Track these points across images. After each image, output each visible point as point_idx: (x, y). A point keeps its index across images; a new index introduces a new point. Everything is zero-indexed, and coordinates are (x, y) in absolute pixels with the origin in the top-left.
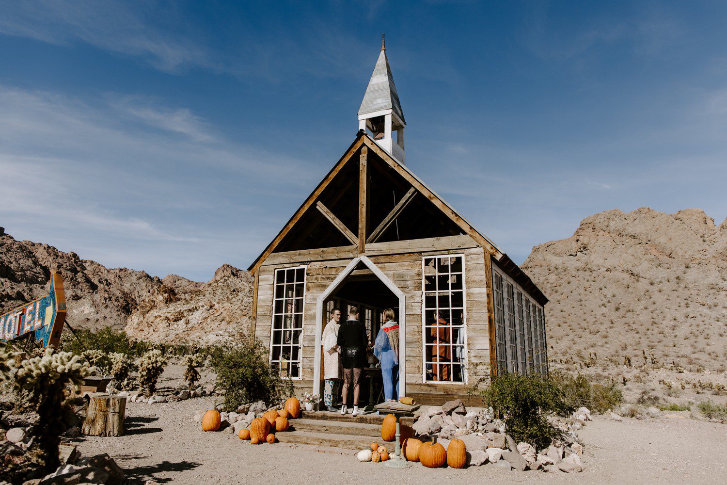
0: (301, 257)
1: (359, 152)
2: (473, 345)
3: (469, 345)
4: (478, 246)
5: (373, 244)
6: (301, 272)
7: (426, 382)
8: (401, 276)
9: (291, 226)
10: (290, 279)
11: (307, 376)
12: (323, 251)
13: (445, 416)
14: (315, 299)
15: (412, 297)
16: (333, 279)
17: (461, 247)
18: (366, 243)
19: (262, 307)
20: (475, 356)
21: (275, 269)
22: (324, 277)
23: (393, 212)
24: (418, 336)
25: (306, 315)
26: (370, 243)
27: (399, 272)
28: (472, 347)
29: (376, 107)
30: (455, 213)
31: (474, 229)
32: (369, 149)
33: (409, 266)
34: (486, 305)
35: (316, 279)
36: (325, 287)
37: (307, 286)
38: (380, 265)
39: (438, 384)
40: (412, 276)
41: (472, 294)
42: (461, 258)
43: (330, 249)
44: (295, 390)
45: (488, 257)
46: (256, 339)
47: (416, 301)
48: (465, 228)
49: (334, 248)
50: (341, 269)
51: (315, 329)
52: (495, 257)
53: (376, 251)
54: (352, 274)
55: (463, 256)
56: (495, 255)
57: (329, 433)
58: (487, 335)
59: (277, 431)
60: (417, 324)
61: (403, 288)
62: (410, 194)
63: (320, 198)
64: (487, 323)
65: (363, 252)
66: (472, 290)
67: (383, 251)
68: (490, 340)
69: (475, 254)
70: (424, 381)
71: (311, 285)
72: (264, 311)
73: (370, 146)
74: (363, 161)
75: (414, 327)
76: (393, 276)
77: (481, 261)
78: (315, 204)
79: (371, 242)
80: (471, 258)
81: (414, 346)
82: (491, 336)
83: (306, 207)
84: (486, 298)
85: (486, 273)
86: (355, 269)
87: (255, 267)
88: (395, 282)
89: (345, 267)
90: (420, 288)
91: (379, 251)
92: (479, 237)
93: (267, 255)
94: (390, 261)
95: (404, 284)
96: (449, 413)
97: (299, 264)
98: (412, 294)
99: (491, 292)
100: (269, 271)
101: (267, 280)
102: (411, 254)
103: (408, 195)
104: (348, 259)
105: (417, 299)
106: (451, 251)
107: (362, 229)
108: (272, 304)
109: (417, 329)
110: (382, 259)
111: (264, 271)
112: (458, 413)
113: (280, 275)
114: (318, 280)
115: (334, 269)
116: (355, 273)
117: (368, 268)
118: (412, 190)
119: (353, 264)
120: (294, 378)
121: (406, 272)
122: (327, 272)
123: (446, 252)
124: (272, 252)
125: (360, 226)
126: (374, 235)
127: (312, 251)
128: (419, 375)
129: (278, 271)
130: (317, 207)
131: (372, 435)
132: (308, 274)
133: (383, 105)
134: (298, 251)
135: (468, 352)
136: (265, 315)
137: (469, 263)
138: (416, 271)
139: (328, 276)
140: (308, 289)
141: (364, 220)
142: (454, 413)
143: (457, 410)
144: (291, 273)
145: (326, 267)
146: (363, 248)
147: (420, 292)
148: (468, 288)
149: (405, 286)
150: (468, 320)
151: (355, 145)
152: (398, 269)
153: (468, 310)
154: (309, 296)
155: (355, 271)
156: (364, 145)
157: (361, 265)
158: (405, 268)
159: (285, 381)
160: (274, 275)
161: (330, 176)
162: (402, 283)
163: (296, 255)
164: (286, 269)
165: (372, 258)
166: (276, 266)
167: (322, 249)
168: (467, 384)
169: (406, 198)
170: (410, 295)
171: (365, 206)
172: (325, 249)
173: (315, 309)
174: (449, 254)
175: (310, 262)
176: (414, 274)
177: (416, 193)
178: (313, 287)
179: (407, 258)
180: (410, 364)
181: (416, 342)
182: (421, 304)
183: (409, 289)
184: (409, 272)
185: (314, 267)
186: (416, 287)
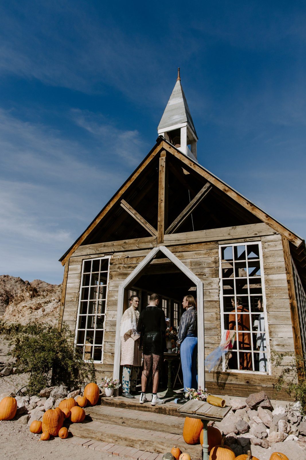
0: (106, 248)
1: (158, 155)
2: (275, 332)
3: (270, 332)
4: (275, 233)
5: (171, 235)
6: (105, 262)
7: (226, 371)
8: (198, 264)
9: (98, 221)
10: (96, 269)
11: (108, 360)
12: (125, 243)
13: (250, 411)
14: (117, 287)
15: (209, 284)
16: (134, 268)
17: (258, 235)
18: (164, 234)
19: (70, 294)
20: (278, 345)
21: (83, 260)
22: (125, 266)
23: (190, 206)
24: (216, 323)
25: (109, 301)
26: (168, 234)
27: (196, 260)
28: (273, 334)
29: (173, 121)
30: (250, 203)
31: (270, 217)
32: (168, 153)
33: (205, 254)
34: (287, 291)
35: (119, 268)
36: (126, 275)
37: (110, 274)
38: (178, 254)
39: (239, 374)
40: (209, 264)
41: (271, 280)
42: (257, 245)
43: (132, 241)
45: (287, 243)
46: (63, 323)
47: (213, 287)
48: (262, 216)
49: (135, 239)
50: (141, 258)
51: (116, 315)
52: (294, 243)
53: (174, 241)
54: (152, 263)
55: (260, 244)
56: (294, 242)
57: (125, 426)
58: (290, 322)
59: (72, 423)
60: (215, 310)
61: (200, 275)
62: (206, 189)
63: (124, 197)
64: (289, 310)
65: (162, 242)
66: (271, 277)
67: (181, 241)
68: (294, 328)
69: (272, 241)
70: (225, 369)
71: (114, 273)
72: (71, 298)
73: (168, 150)
74: (162, 162)
75: (212, 312)
76: (190, 264)
77: (279, 248)
78: (119, 202)
79: (170, 233)
80: (269, 245)
81: (213, 332)
82: (294, 324)
83: (112, 205)
84: (286, 285)
85: (285, 259)
86: (155, 258)
87: (65, 259)
88: (192, 270)
89: (145, 256)
90: (217, 275)
91: (177, 241)
92: (276, 225)
93: (76, 248)
94: (187, 250)
95: (201, 271)
96: (255, 408)
97: (103, 255)
98: (209, 281)
99: (292, 278)
100: (77, 261)
101: (75, 269)
102: (208, 243)
103: (203, 190)
104: (148, 249)
105: (215, 286)
106: (247, 239)
107: (161, 221)
108: (79, 292)
109: (215, 316)
110: (180, 249)
111: (73, 261)
112: (264, 408)
113: (87, 265)
114: (120, 269)
115: (135, 259)
116: (154, 261)
117: (166, 257)
118: (207, 185)
119: (152, 254)
120: (96, 362)
121: (203, 260)
122: (129, 261)
123: (243, 240)
124: (81, 245)
125: (159, 219)
126: (172, 227)
127: (116, 243)
129: (85, 262)
130: (121, 205)
131: (172, 432)
132: (111, 264)
133: (179, 120)
134: (103, 243)
135: (270, 340)
136: (72, 301)
137: (266, 250)
138: (213, 259)
139: (129, 265)
140: (111, 278)
141: (163, 213)
142: (259, 408)
143: (262, 404)
144: (96, 263)
145: (128, 257)
146: (162, 238)
147: (217, 279)
148: (267, 274)
149: (202, 274)
150: (268, 307)
151: (155, 150)
152: (194, 257)
153: (268, 297)
154: (112, 284)
155: (154, 260)
156: (163, 149)
157: (160, 255)
158: (202, 256)
159: (88, 364)
160: (82, 265)
161: (133, 177)
162: (200, 271)
163: (101, 247)
164: (92, 260)
165: (170, 248)
166: (84, 257)
167: (124, 241)
168: (270, 374)
169: (202, 192)
170: (207, 282)
171: (164, 201)
172: (127, 241)
173: (117, 296)
174: (245, 242)
175: (114, 252)
176: (211, 262)
177: (212, 187)
178: (115, 275)
179: (204, 247)
180: (209, 351)
181: (214, 329)
182: (219, 291)
183: (206, 276)
184: (206, 259)
185: (117, 257)
186: (213, 274)
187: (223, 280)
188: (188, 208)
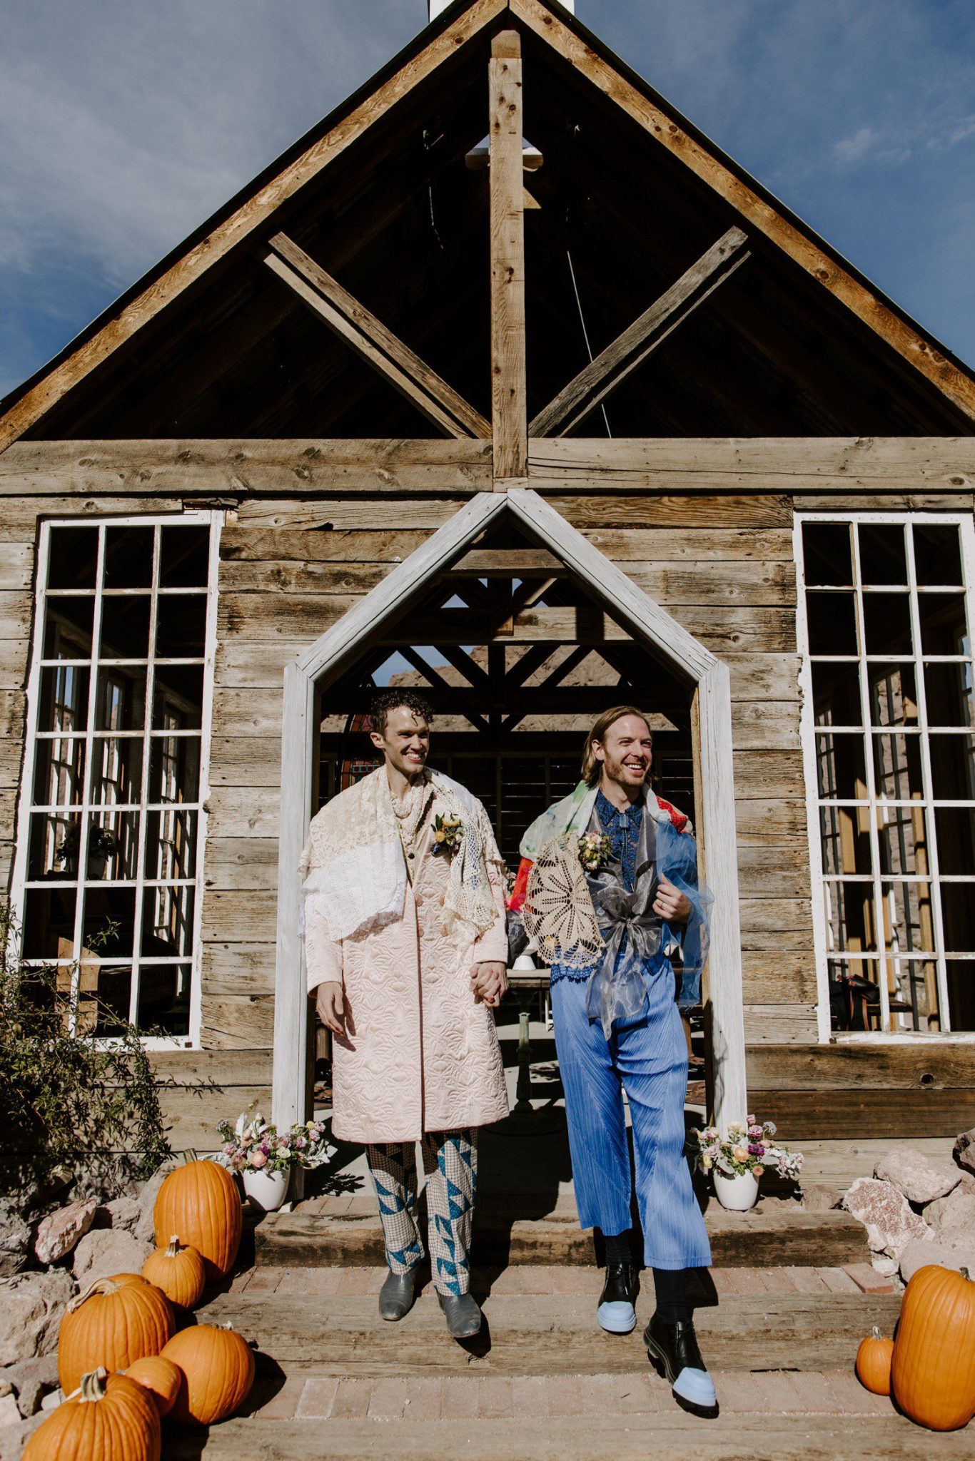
0: (192, 468)
5: (562, 442)
6: (189, 540)
7: (832, 1041)
8: (699, 586)
11: (234, 1030)
12: (310, 452)
14: (272, 670)
15: (756, 677)
16: (366, 583)
17: (965, 486)
18: (529, 435)
21: (42, 518)
23: (651, 321)
24: (788, 843)
25: (221, 740)
26: (549, 436)
27: (689, 567)
32: (532, 44)
33: (733, 545)
35: (277, 575)
36: (322, 615)
37: (222, 605)
38: (601, 535)
39: (891, 1048)
40: (755, 589)
42: (954, 529)
43: (351, 447)
44: (168, 1102)
47: (775, 692)
49: (373, 441)
50: (403, 538)
51: (275, 808)
53: (580, 474)
54: (461, 565)
55: (965, 522)
57: (488, 1373)
60: (782, 790)
61: (715, 637)
62: (726, 256)
65: (517, 471)
67: (616, 476)
70: (824, 1034)
71: (243, 601)
73: (538, 27)
75: (770, 801)
76: (661, 584)
78: (255, 243)
79: (553, 434)
81: (776, 882)
86: (482, 545)
88: (673, 609)
89: (428, 532)
90: (789, 644)
91: (597, 475)
94: (649, 521)
95: (716, 619)
97: (177, 505)
98: (753, 666)
102: (744, 499)
103: (713, 258)
104: (445, 496)
105: (780, 688)
106: (920, 499)
107: (509, 371)
108: (25, 686)
109: (784, 814)
110: (616, 510)
113: (72, 548)
114: (285, 583)
115: (368, 540)
116: (474, 560)
117: (544, 545)
118: (734, 238)
119: (466, 520)
120: (155, 1045)
121: (721, 570)
122: (333, 548)
123: (898, 499)
124: (29, 435)
125: (498, 358)
126: (564, 406)
127: (254, 448)
128: (802, 1009)
129: (55, 531)
130: (271, 261)
131: (760, 1363)
132: (226, 553)
134: (172, 445)
138: (771, 570)
139: (338, 568)
141: (515, 335)
144: (131, 540)
145: (328, 528)
146: (517, 454)
147: (787, 658)
149: (719, 630)
151: (468, 15)
152: (684, 555)
154: (239, 654)
155: (473, 553)
157: (509, 531)
158: (720, 554)
159: (111, 1058)
160: (36, 546)
161: (368, 103)
162: (709, 616)
163: (163, 461)
164: (103, 524)
165: (563, 502)
166: (48, 505)
167: (303, 444)
170: (747, 668)
171: (520, 274)
172: (320, 444)
173: (277, 716)
174: (910, 510)
175: (242, 496)
176: (760, 582)
177: (749, 253)
178: (257, 614)
179: (724, 514)
180: (757, 962)
181: (782, 868)
182: (801, 707)
183: (740, 642)
184: (740, 570)
185: (259, 522)
186: (770, 635)
187: (814, 664)
188: (644, 327)
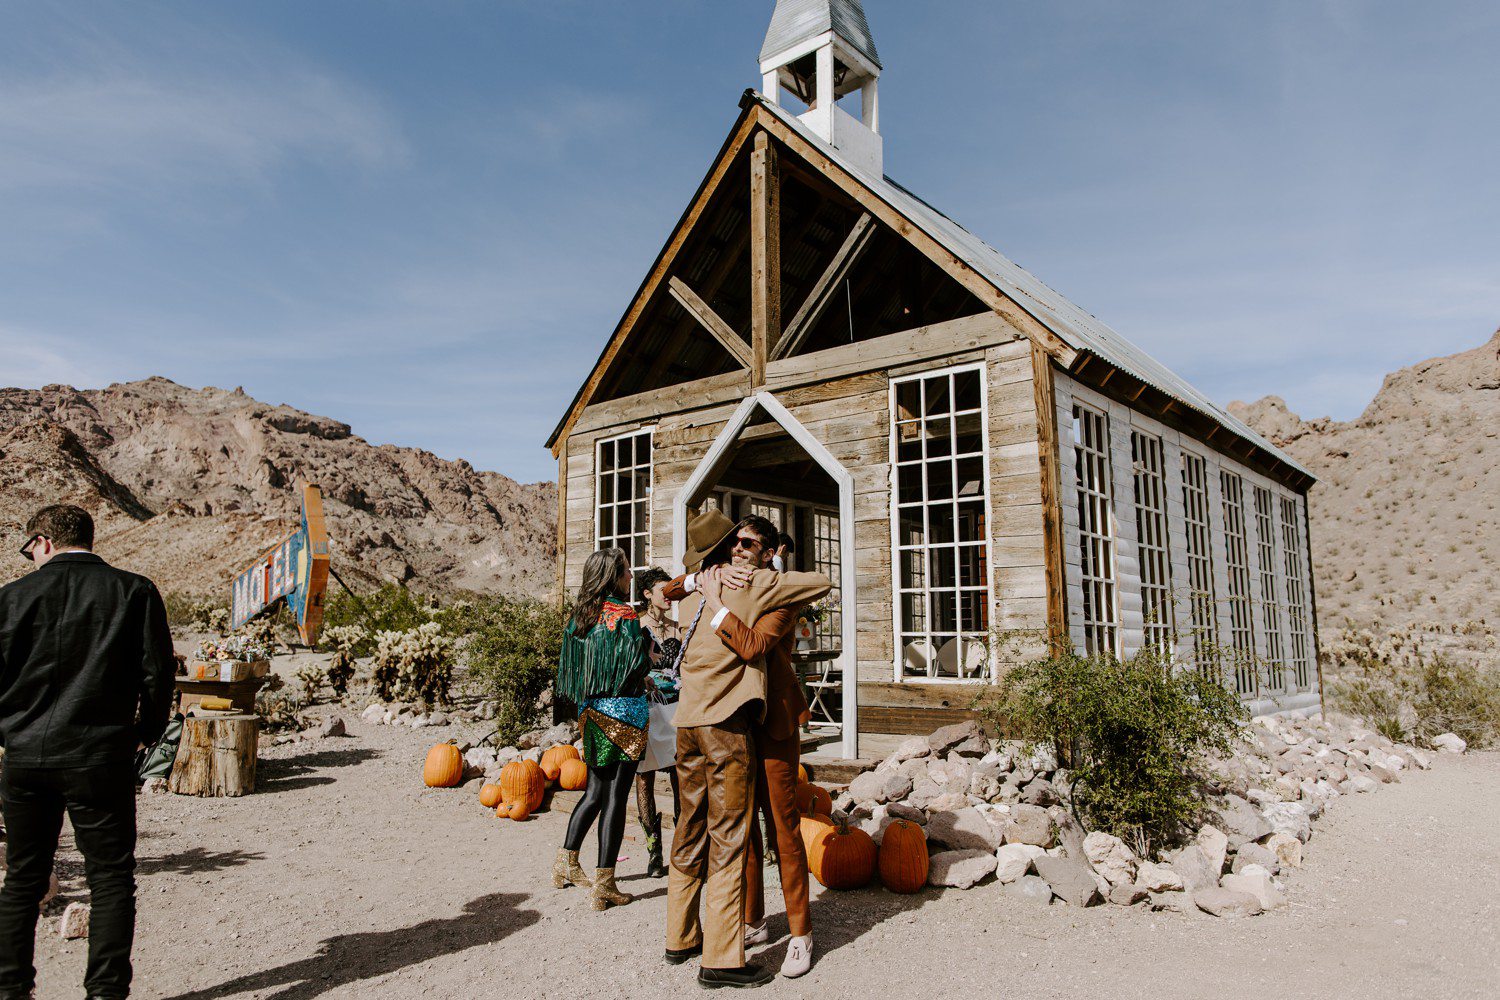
0: (641, 408)
1: (749, 146)
2: (1008, 587)
3: (997, 587)
4: (1017, 337)
5: (784, 362)
6: (644, 441)
7: (902, 681)
8: (844, 431)
9: (620, 340)
10: (625, 461)
12: (682, 390)
13: (933, 759)
14: (670, 500)
15: (868, 479)
16: (704, 452)
17: (977, 345)
18: (768, 361)
19: (575, 524)
20: (1012, 616)
21: (596, 440)
22: (686, 448)
23: (824, 282)
24: (882, 572)
25: (656, 536)
26: (778, 359)
27: (839, 421)
28: (1004, 592)
29: (798, 32)
30: (961, 261)
31: (1007, 296)
32: (771, 137)
33: (859, 405)
34: (1039, 484)
35: (673, 454)
36: (688, 470)
37: (655, 472)
38: (799, 410)
39: (928, 685)
40: (868, 429)
41: (1005, 460)
42: (977, 373)
43: (696, 384)
45: (1042, 361)
46: (566, 594)
47: (876, 488)
48: (986, 295)
49: (704, 379)
50: (719, 426)
52: (1059, 361)
53: (788, 378)
54: (743, 436)
55: (982, 367)
56: (1058, 356)
58: (1042, 560)
60: (878, 542)
61: (848, 459)
62: (861, 230)
63: (679, 268)
64: (1041, 531)
65: (761, 383)
66: (1005, 452)
67: (803, 377)
68: (1049, 573)
69: (1010, 359)
70: (898, 676)
71: (661, 468)
72: (578, 534)
73: (772, 129)
74: (758, 166)
75: (873, 548)
76: (825, 433)
77: (1024, 375)
78: (664, 285)
79: (781, 356)
80: (1002, 369)
81: (874, 594)
82: (1050, 563)
83: (648, 294)
84: (1037, 468)
85: (1037, 403)
86: (748, 425)
87: (559, 440)
88: (830, 446)
89: (727, 422)
90: (885, 457)
91: (795, 377)
92: (1019, 315)
93: (579, 412)
94: (820, 398)
95: (850, 449)
96: (943, 754)
97: (638, 425)
98: (866, 473)
99: (1051, 452)
100: (584, 446)
101: (582, 466)
102: (865, 377)
103: (856, 232)
104: (734, 401)
105: (880, 484)
106: (954, 358)
107: (759, 329)
108: (594, 518)
109: (878, 555)
110: (803, 395)
111: (575, 446)
112: (965, 754)
113: (607, 449)
114: (675, 457)
115: (706, 430)
116: (748, 433)
117: (772, 419)
118: (865, 219)
119: (742, 412)
121: (852, 420)
122: (692, 437)
123: (943, 361)
124: (590, 404)
125: (755, 323)
126: (785, 339)
127: (662, 392)
128: (885, 664)
129: (601, 445)
130: (671, 291)
132: (656, 446)
133: (810, 25)
134: (635, 396)
135: (997, 604)
136: (580, 541)
137: (995, 384)
138: (875, 417)
139: (695, 446)
140: (657, 481)
142: (952, 754)
143: (962, 747)
144: (625, 444)
145: (691, 426)
146: (762, 373)
147: (884, 466)
148: (995, 445)
149: (852, 455)
150: (996, 527)
151: (740, 132)
152: (835, 415)
153: (997, 502)
154: (660, 495)
155: (746, 429)
156: (758, 128)
157: (760, 415)
158: (852, 411)
160: (595, 453)
161: (691, 214)
162: (846, 447)
163: (631, 405)
164: (615, 439)
165: (782, 396)
167: (680, 386)
168: (994, 683)
169: (851, 240)
170: (863, 475)
171: (764, 273)
172: (685, 385)
173: (671, 523)
174: (949, 366)
175: (659, 417)
176: (870, 424)
177: (874, 226)
178: (667, 473)
179: (855, 387)
180: (865, 638)
181: (877, 586)
182: (889, 494)
183: (861, 460)
184: (861, 418)
185: (666, 428)
186: (875, 454)
187: (900, 468)
188: (820, 288)
